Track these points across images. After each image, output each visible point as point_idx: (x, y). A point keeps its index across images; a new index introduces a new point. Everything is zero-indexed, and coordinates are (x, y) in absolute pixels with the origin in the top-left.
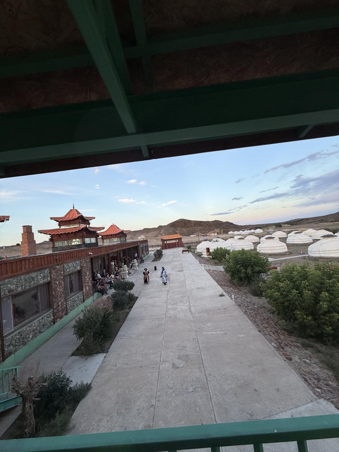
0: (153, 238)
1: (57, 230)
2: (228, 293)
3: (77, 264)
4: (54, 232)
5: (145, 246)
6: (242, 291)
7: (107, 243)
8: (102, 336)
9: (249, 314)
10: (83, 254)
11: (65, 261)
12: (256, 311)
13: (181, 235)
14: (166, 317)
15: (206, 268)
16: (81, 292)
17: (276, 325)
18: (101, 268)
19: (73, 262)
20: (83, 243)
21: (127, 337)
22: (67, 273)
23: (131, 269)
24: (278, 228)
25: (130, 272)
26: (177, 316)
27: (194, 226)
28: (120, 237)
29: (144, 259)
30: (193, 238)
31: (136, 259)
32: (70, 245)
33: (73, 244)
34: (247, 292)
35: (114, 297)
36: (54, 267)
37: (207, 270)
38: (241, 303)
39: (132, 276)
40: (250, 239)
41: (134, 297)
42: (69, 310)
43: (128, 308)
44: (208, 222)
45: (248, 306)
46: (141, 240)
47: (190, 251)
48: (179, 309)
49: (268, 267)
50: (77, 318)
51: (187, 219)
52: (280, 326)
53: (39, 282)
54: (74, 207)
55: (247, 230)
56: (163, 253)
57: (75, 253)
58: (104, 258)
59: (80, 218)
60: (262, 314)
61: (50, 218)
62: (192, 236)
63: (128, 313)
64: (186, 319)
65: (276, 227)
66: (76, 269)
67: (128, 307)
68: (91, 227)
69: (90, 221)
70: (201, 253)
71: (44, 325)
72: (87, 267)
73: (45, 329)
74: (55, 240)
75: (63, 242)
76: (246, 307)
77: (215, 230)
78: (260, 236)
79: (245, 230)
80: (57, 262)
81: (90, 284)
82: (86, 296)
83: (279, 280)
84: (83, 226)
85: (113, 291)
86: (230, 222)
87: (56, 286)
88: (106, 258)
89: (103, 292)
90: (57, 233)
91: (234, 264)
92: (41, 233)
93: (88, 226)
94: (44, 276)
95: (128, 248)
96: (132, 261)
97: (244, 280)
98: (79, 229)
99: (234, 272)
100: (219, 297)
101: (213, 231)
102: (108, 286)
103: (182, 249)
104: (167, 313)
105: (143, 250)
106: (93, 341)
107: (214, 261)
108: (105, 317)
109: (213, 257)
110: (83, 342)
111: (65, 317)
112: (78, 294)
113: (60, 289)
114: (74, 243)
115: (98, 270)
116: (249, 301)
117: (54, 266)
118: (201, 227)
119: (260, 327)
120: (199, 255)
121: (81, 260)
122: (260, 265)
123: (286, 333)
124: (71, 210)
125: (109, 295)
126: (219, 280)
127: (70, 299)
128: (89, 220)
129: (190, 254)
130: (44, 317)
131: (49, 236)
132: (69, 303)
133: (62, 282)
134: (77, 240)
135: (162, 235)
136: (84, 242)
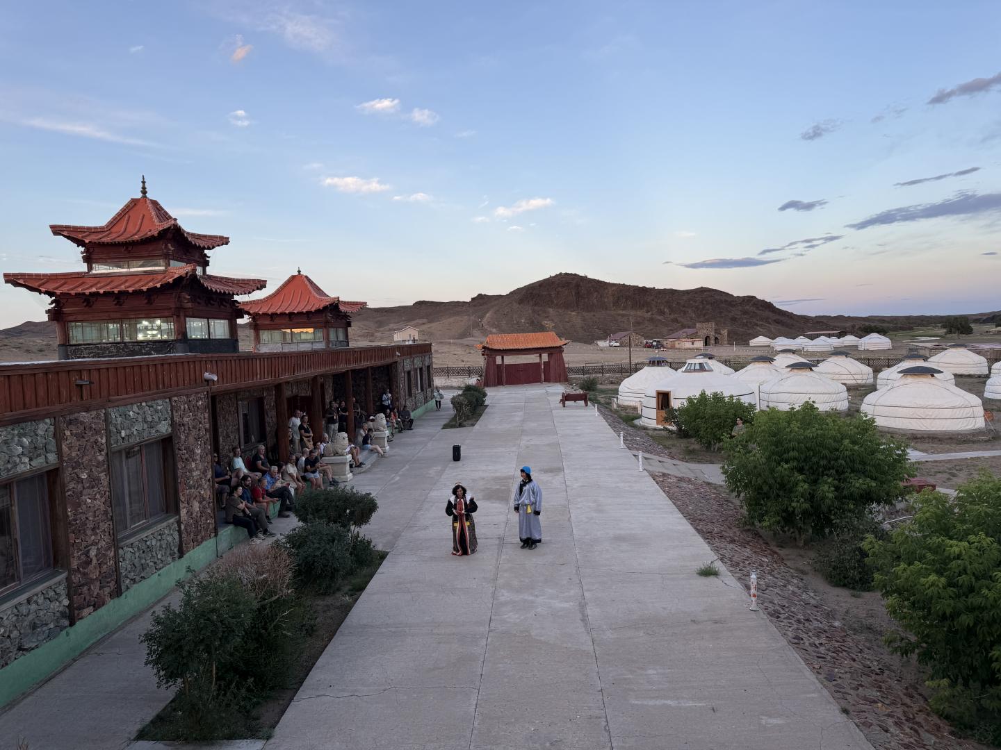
0: (452, 341)
1: (78, 276)
2: (734, 565)
3: (157, 411)
4: (65, 283)
5: (421, 369)
6: (789, 563)
7: (271, 343)
8: (251, 680)
9: (810, 649)
10: (180, 374)
11: (111, 398)
12: (838, 641)
13: (560, 336)
14: (491, 634)
15: (650, 468)
16: (172, 520)
17: (911, 696)
18: (247, 440)
19: (144, 404)
20: (180, 337)
21: (343, 690)
22: (122, 445)
23: (363, 449)
24: (955, 335)
25: (360, 461)
26: (533, 633)
27: (616, 303)
28: (326, 325)
29: (413, 415)
30: (605, 351)
31: (382, 415)
32: (127, 339)
33: (140, 337)
34: (807, 568)
35: (299, 547)
36: (72, 417)
37: (654, 477)
38: (783, 607)
39: (369, 476)
40: (838, 369)
41: (371, 549)
42: (128, 581)
43: (346, 589)
44: (673, 292)
45: (808, 620)
46: (407, 343)
47: (590, 400)
48: (539, 610)
49: (901, 480)
50: (159, 610)
51: (590, 276)
52: (926, 700)
53: (16, 465)
54: (144, 192)
55: (829, 336)
56: (487, 401)
57: (152, 370)
58: (260, 401)
59: (170, 235)
60: (861, 651)
61: (52, 227)
62: (601, 344)
63: (346, 609)
64: (565, 645)
65: (946, 333)
66: (153, 431)
67: (349, 587)
68: (210, 277)
69: (206, 252)
70: (635, 409)
71: (34, 626)
72: (194, 427)
73: (40, 638)
74: (71, 318)
75: (103, 325)
76: (799, 621)
77: (698, 325)
78: (876, 363)
79: (818, 336)
80: (82, 398)
81: (207, 493)
82: (189, 534)
83: (946, 531)
84: (179, 268)
85: (292, 523)
86: (760, 297)
87: (80, 486)
88: (269, 402)
89: (253, 525)
90: (80, 290)
91: (769, 459)
92: (16, 284)
93: (199, 271)
94: (35, 448)
95: (353, 371)
96: (367, 419)
97: (800, 525)
98: (164, 281)
99: (766, 488)
100: (698, 576)
101: (690, 331)
102: (274, 507)
103: (559, 389)
104: (493, 617)
105: (413, 382)
106: (218, 695)
107: (683, 443)
108: (265, 615)
109: (680, 429)
110: (180, 695)
111: (111, 604)
112: (159, 527)
113: (93, 502)
114: (146, 335)
115: (236, 444)
116: (813, 602)
117: (71, 413)
118: (639, 313)
119: (849, 697)
120: (626, 419)
121: (176, 398)
122: (873, 470)
123: (947, 727)
124: (134, 202)
125: (279, 536)
126: (701, 517)
127: (132, 540)
128: (204, 248)
129: (593, 412)
130: (35, 598)
131: (48, 299)
132: (128, 556)
133: (102, 475)
134: (158, 322)
135: (485, 333)
136: (184, 334)
